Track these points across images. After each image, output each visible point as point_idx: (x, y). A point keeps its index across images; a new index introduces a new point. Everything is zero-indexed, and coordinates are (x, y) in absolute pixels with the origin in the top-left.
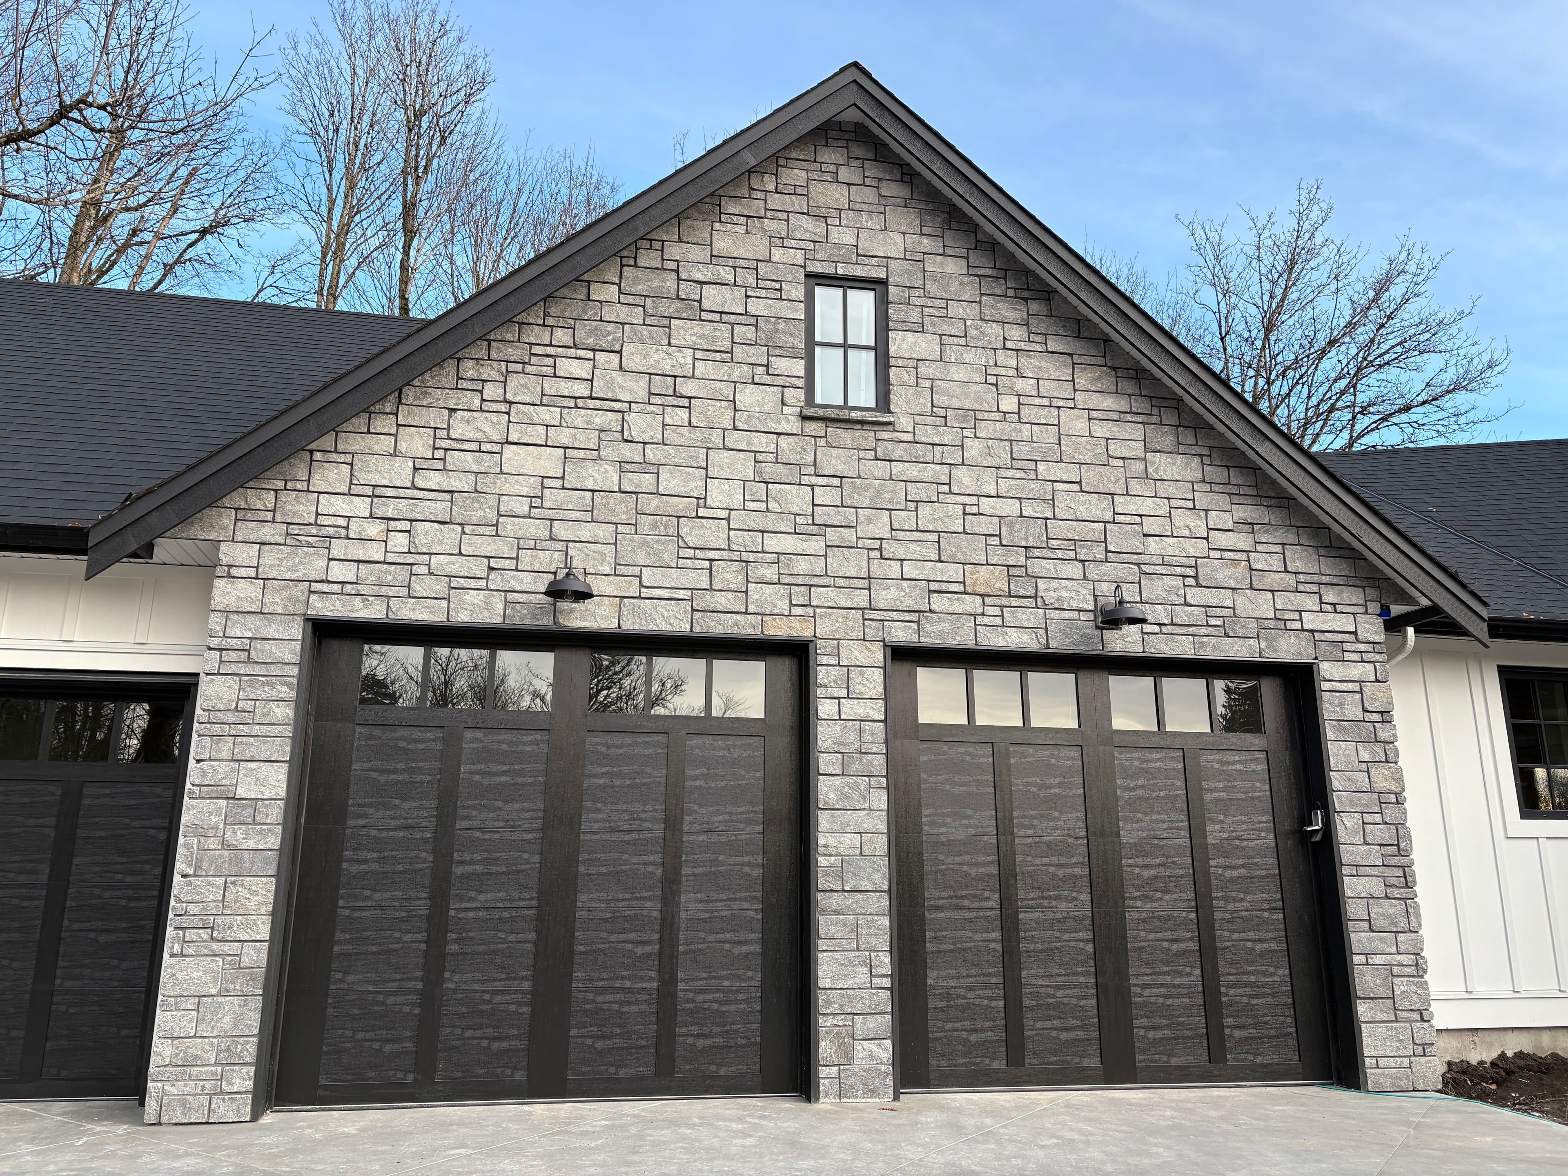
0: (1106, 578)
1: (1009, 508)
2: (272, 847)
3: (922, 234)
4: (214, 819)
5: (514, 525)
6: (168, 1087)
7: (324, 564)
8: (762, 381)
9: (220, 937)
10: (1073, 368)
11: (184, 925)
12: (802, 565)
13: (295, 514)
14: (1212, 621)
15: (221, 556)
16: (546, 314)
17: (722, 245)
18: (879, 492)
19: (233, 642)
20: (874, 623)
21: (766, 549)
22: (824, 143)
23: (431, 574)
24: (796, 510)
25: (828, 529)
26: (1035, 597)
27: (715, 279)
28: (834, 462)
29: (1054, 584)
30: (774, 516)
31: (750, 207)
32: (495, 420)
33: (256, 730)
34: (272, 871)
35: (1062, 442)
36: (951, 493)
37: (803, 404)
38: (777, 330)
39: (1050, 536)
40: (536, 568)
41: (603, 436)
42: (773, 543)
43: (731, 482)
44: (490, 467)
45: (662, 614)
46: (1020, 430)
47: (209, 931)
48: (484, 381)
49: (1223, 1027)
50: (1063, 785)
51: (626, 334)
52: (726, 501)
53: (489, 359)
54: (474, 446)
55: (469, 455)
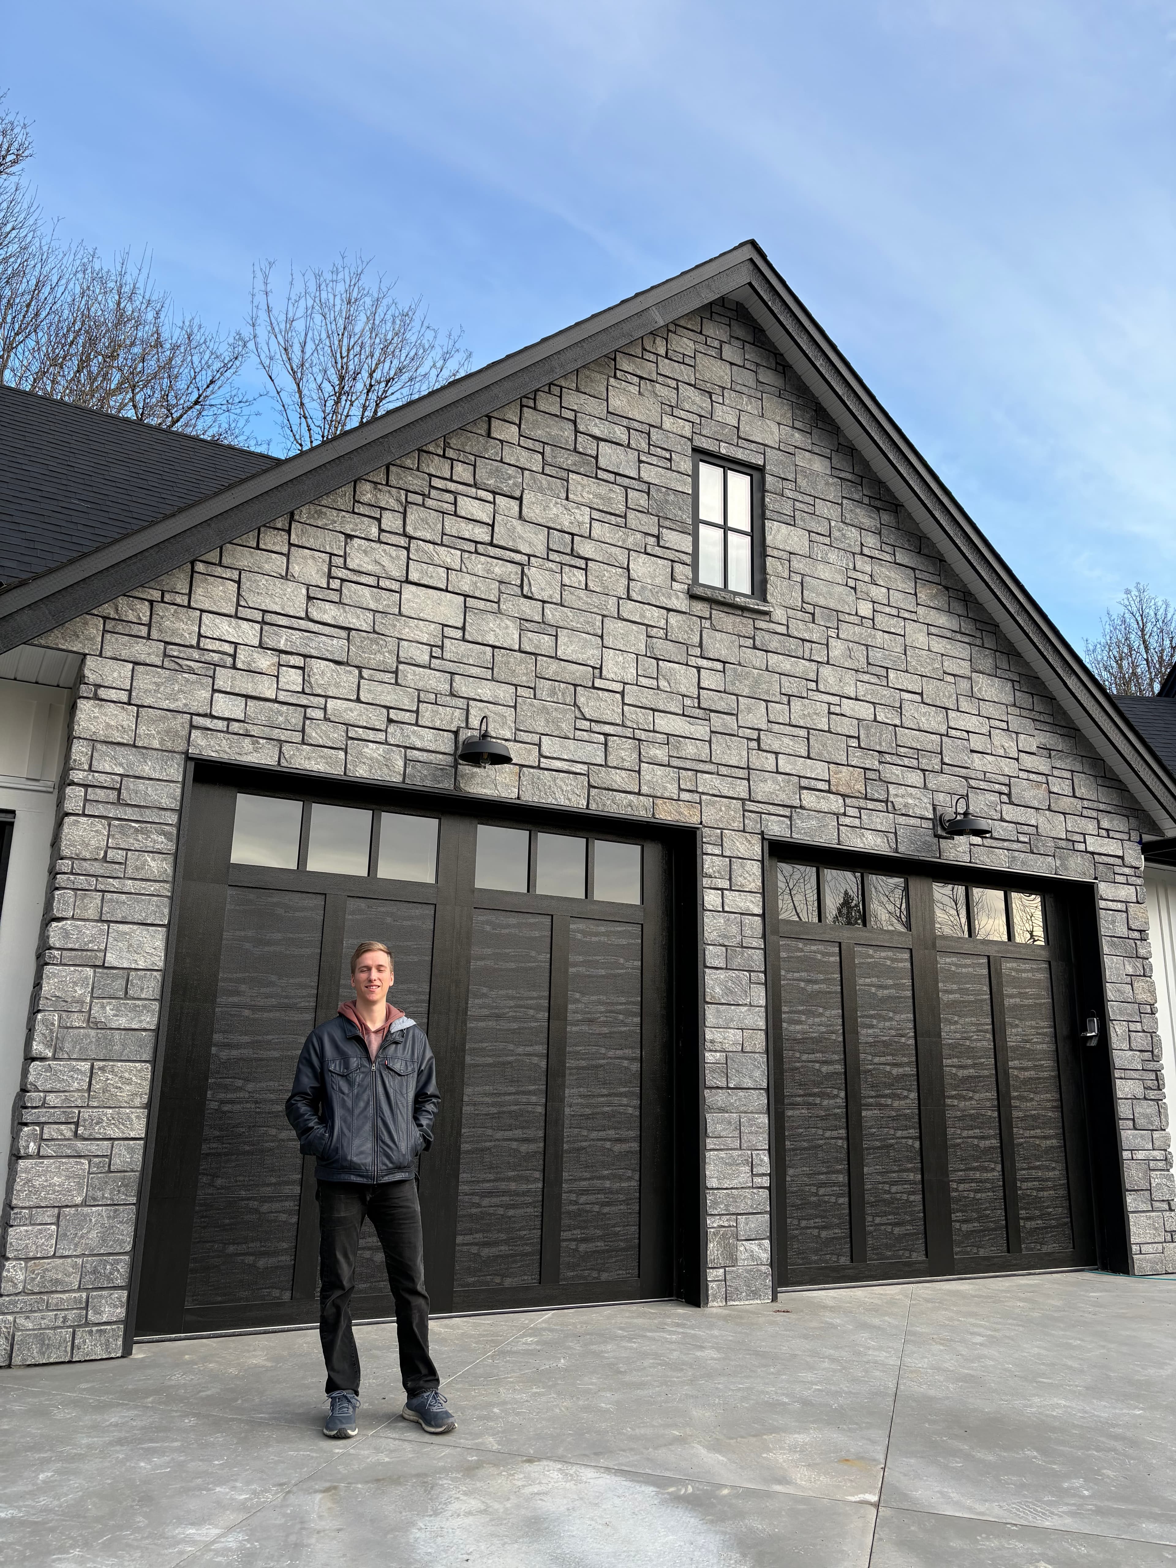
0: (942, 789)
1: (865, 711)
2: (148, 1027)
3: (793, 427)
4: (79, 991)
5: (414, 674)
6: (21, 1321)
7: (208, 695)
8: (654, 553)
9: (86, 1134)
10: (916, 583)
11: (43, 1120)
12: (690, 749)
13: (174, 632)
14: (1022, 838)
15: (87, 672)
16: (447, 445)
17: (618, 402)
18: (757, 682)
19: (102, 779)
20: (753, 815)
21: (657, 729)
22: (709, 316)
23: (326, 719)
24: (683, 690)
25: (712, 714)
26: (886, 802)
27: (611, 437)
28: (717, 645)
29: (902, 790)
30: (664, 695)
31: (643, 368)
32: (394, 554)
33: (129, 885)
34: (147, 1055)
35: (908, 653)
36: (818, 690)
37: (690, 582)
38: (667, 501)
39: (899, 743)
40: (437, 725)
41: (503, 587)
42: (665, 723)
43: (625, 655)
44: (388, 606)
45: (561, 788)
46: (874, 637)
47: (73, 1126)
48: (383, 509)
49: (1019, 1218)
50: (895, 986)
51: (526, 481)
52: (620, 674)
53: (387, 484)
54: (372, 581)
55: (367, 590)
